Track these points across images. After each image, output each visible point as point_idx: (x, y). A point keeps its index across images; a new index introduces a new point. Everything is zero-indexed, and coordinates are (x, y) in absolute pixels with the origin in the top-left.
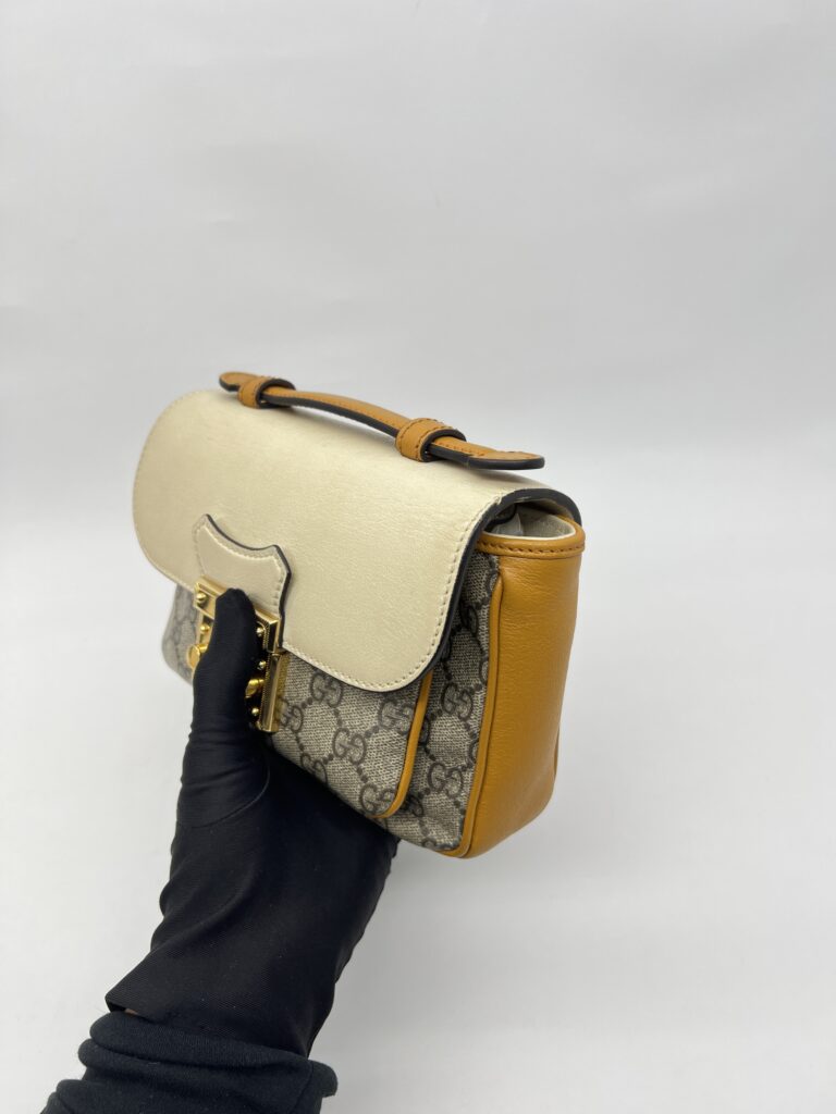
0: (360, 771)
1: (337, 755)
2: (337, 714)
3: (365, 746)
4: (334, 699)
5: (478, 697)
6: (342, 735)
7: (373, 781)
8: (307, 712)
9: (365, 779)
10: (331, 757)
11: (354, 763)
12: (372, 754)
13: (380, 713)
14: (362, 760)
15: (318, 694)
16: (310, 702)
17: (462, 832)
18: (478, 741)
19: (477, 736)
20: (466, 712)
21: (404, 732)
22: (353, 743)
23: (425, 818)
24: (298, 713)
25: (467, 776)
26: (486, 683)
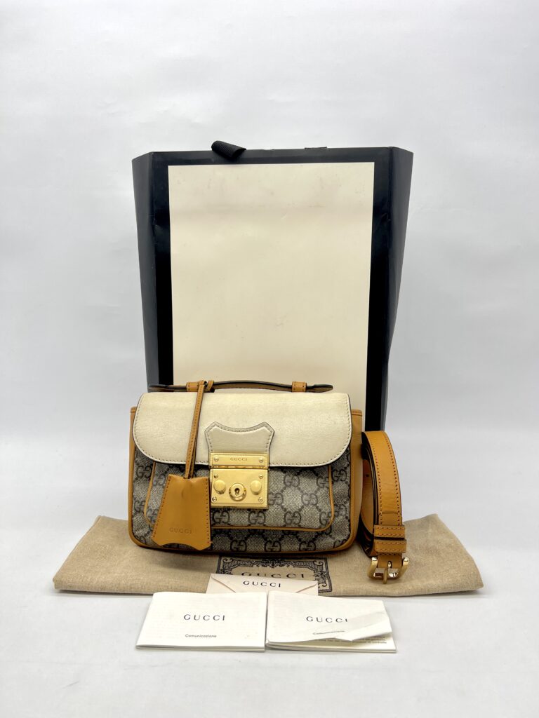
0: (317, 508)
1: (305, 505)
2: (299, 489)
3: (317, 497)
4: (296, 483)
5: (348, 470)
6: (305, 496)
7: (323, 510)
8: (284, 493)
9: (320, 510)
10: (303, 507)
11: (314, 505)
12: (320, 499)
13: (317, 483)
14: (317, 503)
15: (288, 484)
16: (285, 488)
17: (350, 530)
18: (350, 488)
19: (350, 486)
20: (344, 478)
21: (328, 488)
22: (311, 497)
23: (331, 534)
24: (279, 496)
25: (347, 505)
26: (350, 463)
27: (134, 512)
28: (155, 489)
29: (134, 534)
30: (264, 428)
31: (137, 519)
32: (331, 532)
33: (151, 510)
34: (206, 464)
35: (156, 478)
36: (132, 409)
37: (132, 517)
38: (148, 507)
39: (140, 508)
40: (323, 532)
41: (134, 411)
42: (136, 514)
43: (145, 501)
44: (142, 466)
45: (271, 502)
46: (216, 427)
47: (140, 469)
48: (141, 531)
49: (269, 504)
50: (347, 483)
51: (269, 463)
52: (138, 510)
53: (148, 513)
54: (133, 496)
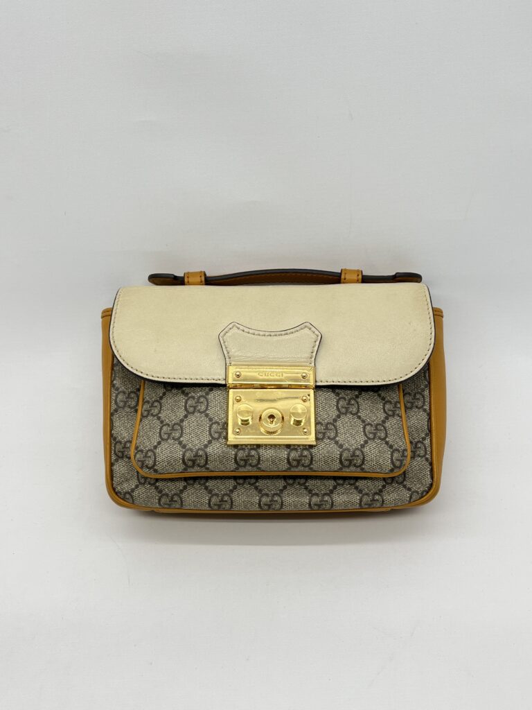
0: (387, 443)
1: (370, 439)
2: (359, 417)
3: (385, 428)
4: (355, 409)
6: (368, 428)
7: (395, 447)
8: (339, 423)
9: (391, 447)
10: (366, 442)
11: (382, 439)
12: (391, 432)
13: (384, 409)
14: (386, 436)
15: (344, 410)
16: (339, 416)
17: (432, 479)
18: (430, 419)
19: (429, 415)
20: (420, 404)
21: (401, 417)
22: (377, 429)
23: (405, 483)
24: (331, 427)
25: (427, 442)
26: (429, 383)
27: (114, 458)
28: (146, 421)
29: (114, 489)
30: (306, 330)
31: (120, 468)
32: (404, 480)
33: (142, 451)
34: (223, 382)
35: (147, 406)
36: (104, 312)
37: (112, 465)
38: (137, 448)
39: (123, 452)
40: (393, 478)
41: (107, 315)
42: (117, 460)
43: (130, 442)
44: (124, 393)
45: (320, 436)
46: (235, 330)
47: (120, 397)
48: (125, 485)
49: (317, 439)
50: (425, 410)
51: (316, 382)
52: (120, 454)
53: (138, 456)
54: (111, 435)
